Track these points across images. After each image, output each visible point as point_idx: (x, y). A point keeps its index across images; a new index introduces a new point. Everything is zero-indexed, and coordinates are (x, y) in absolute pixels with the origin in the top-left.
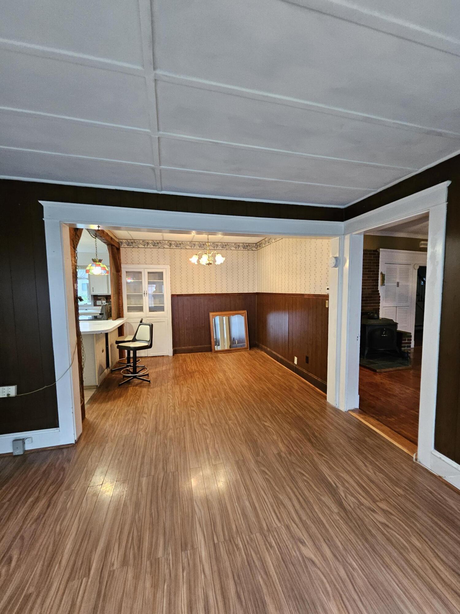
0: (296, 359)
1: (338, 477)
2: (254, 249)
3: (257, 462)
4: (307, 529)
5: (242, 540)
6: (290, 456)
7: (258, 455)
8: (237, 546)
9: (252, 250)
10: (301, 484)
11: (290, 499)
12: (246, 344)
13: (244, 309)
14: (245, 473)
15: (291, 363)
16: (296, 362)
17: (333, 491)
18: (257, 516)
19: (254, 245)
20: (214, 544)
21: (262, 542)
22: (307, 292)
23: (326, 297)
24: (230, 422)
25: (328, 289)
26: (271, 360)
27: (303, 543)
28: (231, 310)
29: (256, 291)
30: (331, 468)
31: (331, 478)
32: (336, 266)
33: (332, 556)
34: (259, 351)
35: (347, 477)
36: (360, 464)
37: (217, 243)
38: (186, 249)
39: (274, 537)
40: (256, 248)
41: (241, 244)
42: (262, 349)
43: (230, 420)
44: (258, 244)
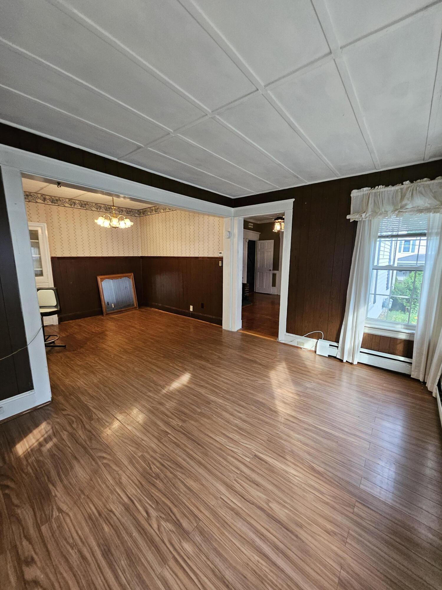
0: (191, 307)
1: (253, 357)
2: (136, 215)
3: (211, 364)
4: (255, 376)
5: (232, 390)
7: (209, 361)
8: (232, 392)
10: (239, 364)
11: (241, 371)
12: (135, 303)
13: (130, 272)
14: (209, 370)
15: (187, 311)
16: (191, 309)
17: (256, 362)
18: (231, 381)
19: (137, 211)
20: (222, 397)
21: (241, 387)
22: (201, 255)
23: (221, 259)
24: (175, 352)
25: (220, 253)
27: (257, 381)
28: (118, 273)
29: (140, 255)
30: (248, 355)
31: (251, 358)
35: (257, 356)
36: (258, 349)
37: (100, 205)
38: (65, 206)
39: (244, 384)
40: (139, 215)
41: (124, 209)
42: (152, 306)
43: (174, 351)
44: (142, 211)
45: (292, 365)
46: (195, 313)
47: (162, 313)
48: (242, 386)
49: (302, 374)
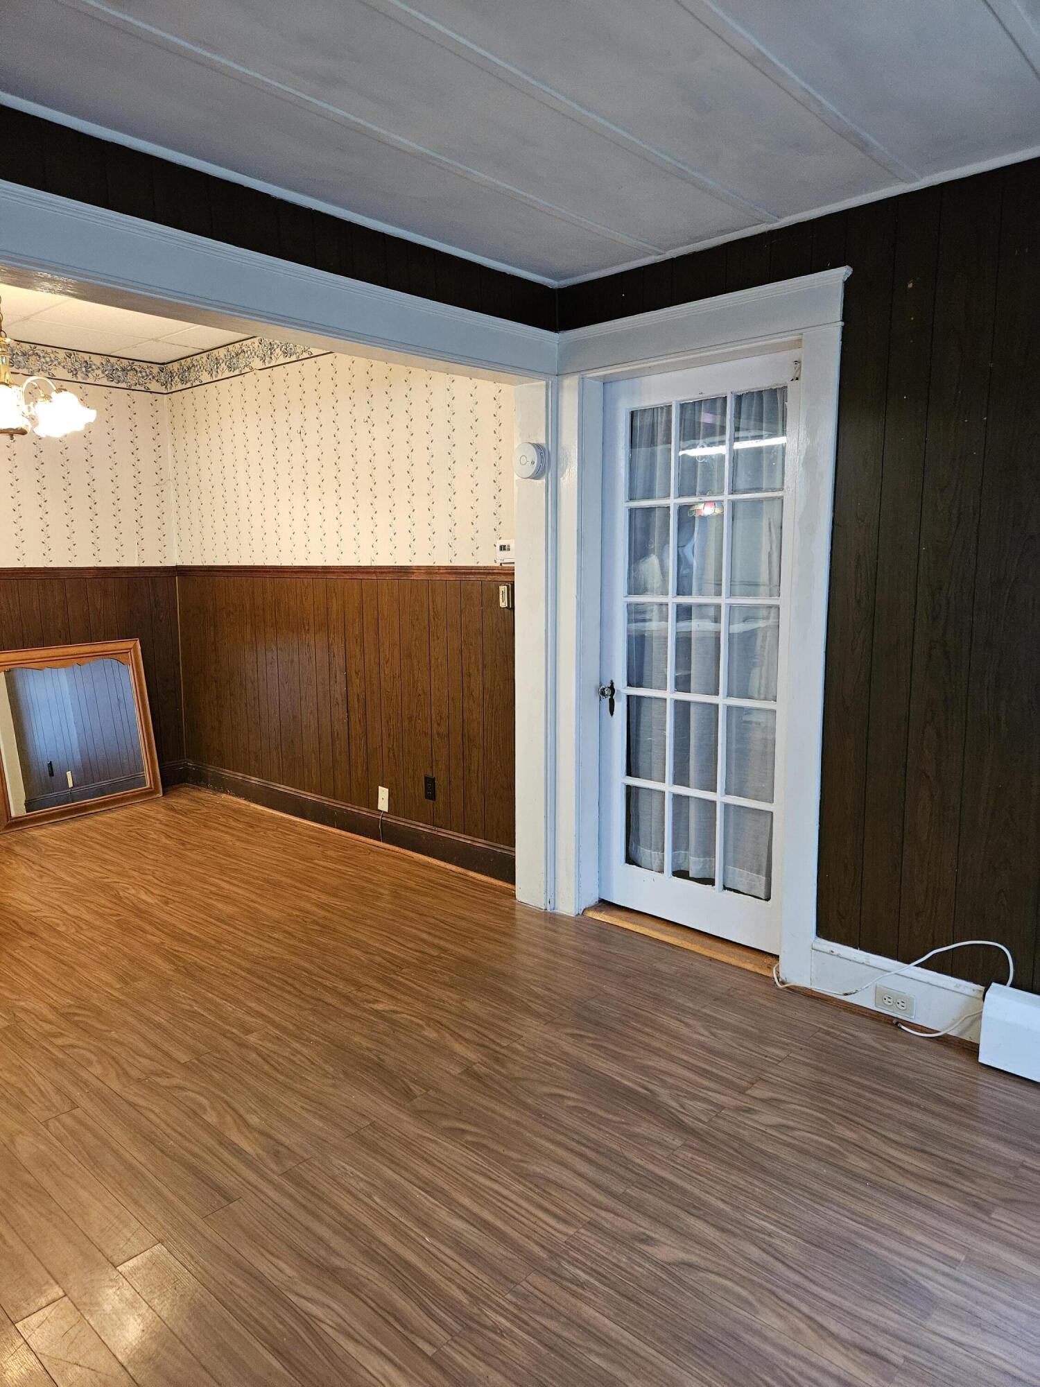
0: (383, 793)
1: (643, 1069)
2: (154, 386)
3: (418, 1114)
4: (639, 1207)
5: (500, 1310)
6: (503, 1066)
7: (408, 1095)
8: (495, 1329)
9: (148, 391)
10: (566, 1119)
11: (563, 1164)
12: (149, 771)
13: (128, 636)
14: (400, 1154)
15: (365, 812)
16: (383, 805)
17: (649, 1106)
18: (502, 1237)
19: (156, 369)
20: (430, 1360)
21: (553, 1289)
22: (420, 559)
23: (506, 575)
24: (252, 1039)
25: (503, 548)
26: (273, 817)
27: (647, 1240)
28: (69, 641)
29: (174, 560)
30: (616, 1057)
31: (629, 1079)
32: (536, 476)
33: (718, 1234)
34: (206, 795)
35: (663, 1064)
36: (674, 1024)
39: (574, 1262)
40: (164, 384)
41: (97, 360)
42: (221, 786)
43: (249, 1032)
44: (176, 366)
45: (848, 1134)
46: (402, 822)
47: (260, 817)
48: (555, 1276)
49: (905, 1198)
